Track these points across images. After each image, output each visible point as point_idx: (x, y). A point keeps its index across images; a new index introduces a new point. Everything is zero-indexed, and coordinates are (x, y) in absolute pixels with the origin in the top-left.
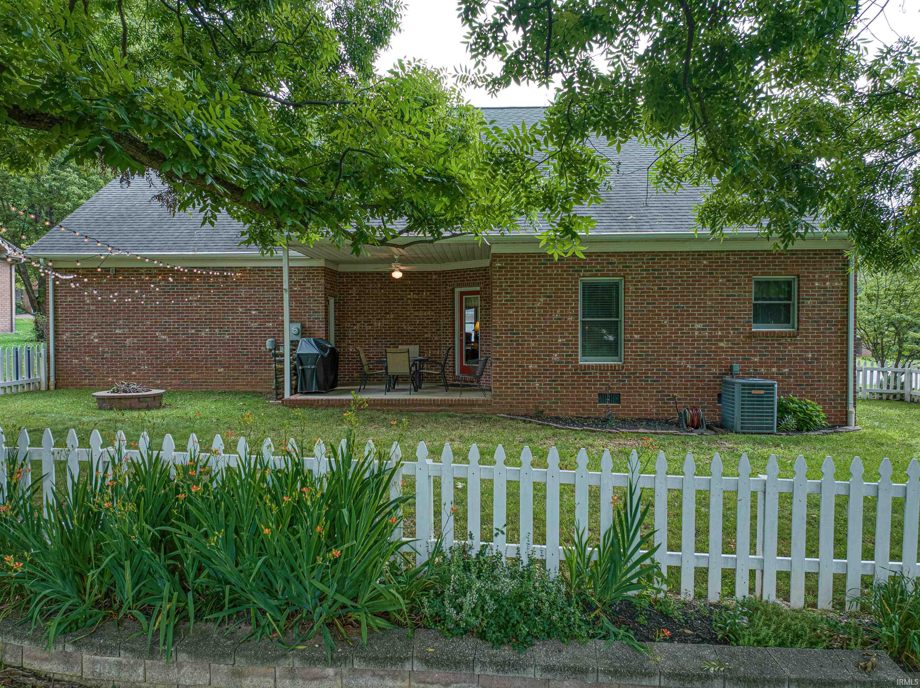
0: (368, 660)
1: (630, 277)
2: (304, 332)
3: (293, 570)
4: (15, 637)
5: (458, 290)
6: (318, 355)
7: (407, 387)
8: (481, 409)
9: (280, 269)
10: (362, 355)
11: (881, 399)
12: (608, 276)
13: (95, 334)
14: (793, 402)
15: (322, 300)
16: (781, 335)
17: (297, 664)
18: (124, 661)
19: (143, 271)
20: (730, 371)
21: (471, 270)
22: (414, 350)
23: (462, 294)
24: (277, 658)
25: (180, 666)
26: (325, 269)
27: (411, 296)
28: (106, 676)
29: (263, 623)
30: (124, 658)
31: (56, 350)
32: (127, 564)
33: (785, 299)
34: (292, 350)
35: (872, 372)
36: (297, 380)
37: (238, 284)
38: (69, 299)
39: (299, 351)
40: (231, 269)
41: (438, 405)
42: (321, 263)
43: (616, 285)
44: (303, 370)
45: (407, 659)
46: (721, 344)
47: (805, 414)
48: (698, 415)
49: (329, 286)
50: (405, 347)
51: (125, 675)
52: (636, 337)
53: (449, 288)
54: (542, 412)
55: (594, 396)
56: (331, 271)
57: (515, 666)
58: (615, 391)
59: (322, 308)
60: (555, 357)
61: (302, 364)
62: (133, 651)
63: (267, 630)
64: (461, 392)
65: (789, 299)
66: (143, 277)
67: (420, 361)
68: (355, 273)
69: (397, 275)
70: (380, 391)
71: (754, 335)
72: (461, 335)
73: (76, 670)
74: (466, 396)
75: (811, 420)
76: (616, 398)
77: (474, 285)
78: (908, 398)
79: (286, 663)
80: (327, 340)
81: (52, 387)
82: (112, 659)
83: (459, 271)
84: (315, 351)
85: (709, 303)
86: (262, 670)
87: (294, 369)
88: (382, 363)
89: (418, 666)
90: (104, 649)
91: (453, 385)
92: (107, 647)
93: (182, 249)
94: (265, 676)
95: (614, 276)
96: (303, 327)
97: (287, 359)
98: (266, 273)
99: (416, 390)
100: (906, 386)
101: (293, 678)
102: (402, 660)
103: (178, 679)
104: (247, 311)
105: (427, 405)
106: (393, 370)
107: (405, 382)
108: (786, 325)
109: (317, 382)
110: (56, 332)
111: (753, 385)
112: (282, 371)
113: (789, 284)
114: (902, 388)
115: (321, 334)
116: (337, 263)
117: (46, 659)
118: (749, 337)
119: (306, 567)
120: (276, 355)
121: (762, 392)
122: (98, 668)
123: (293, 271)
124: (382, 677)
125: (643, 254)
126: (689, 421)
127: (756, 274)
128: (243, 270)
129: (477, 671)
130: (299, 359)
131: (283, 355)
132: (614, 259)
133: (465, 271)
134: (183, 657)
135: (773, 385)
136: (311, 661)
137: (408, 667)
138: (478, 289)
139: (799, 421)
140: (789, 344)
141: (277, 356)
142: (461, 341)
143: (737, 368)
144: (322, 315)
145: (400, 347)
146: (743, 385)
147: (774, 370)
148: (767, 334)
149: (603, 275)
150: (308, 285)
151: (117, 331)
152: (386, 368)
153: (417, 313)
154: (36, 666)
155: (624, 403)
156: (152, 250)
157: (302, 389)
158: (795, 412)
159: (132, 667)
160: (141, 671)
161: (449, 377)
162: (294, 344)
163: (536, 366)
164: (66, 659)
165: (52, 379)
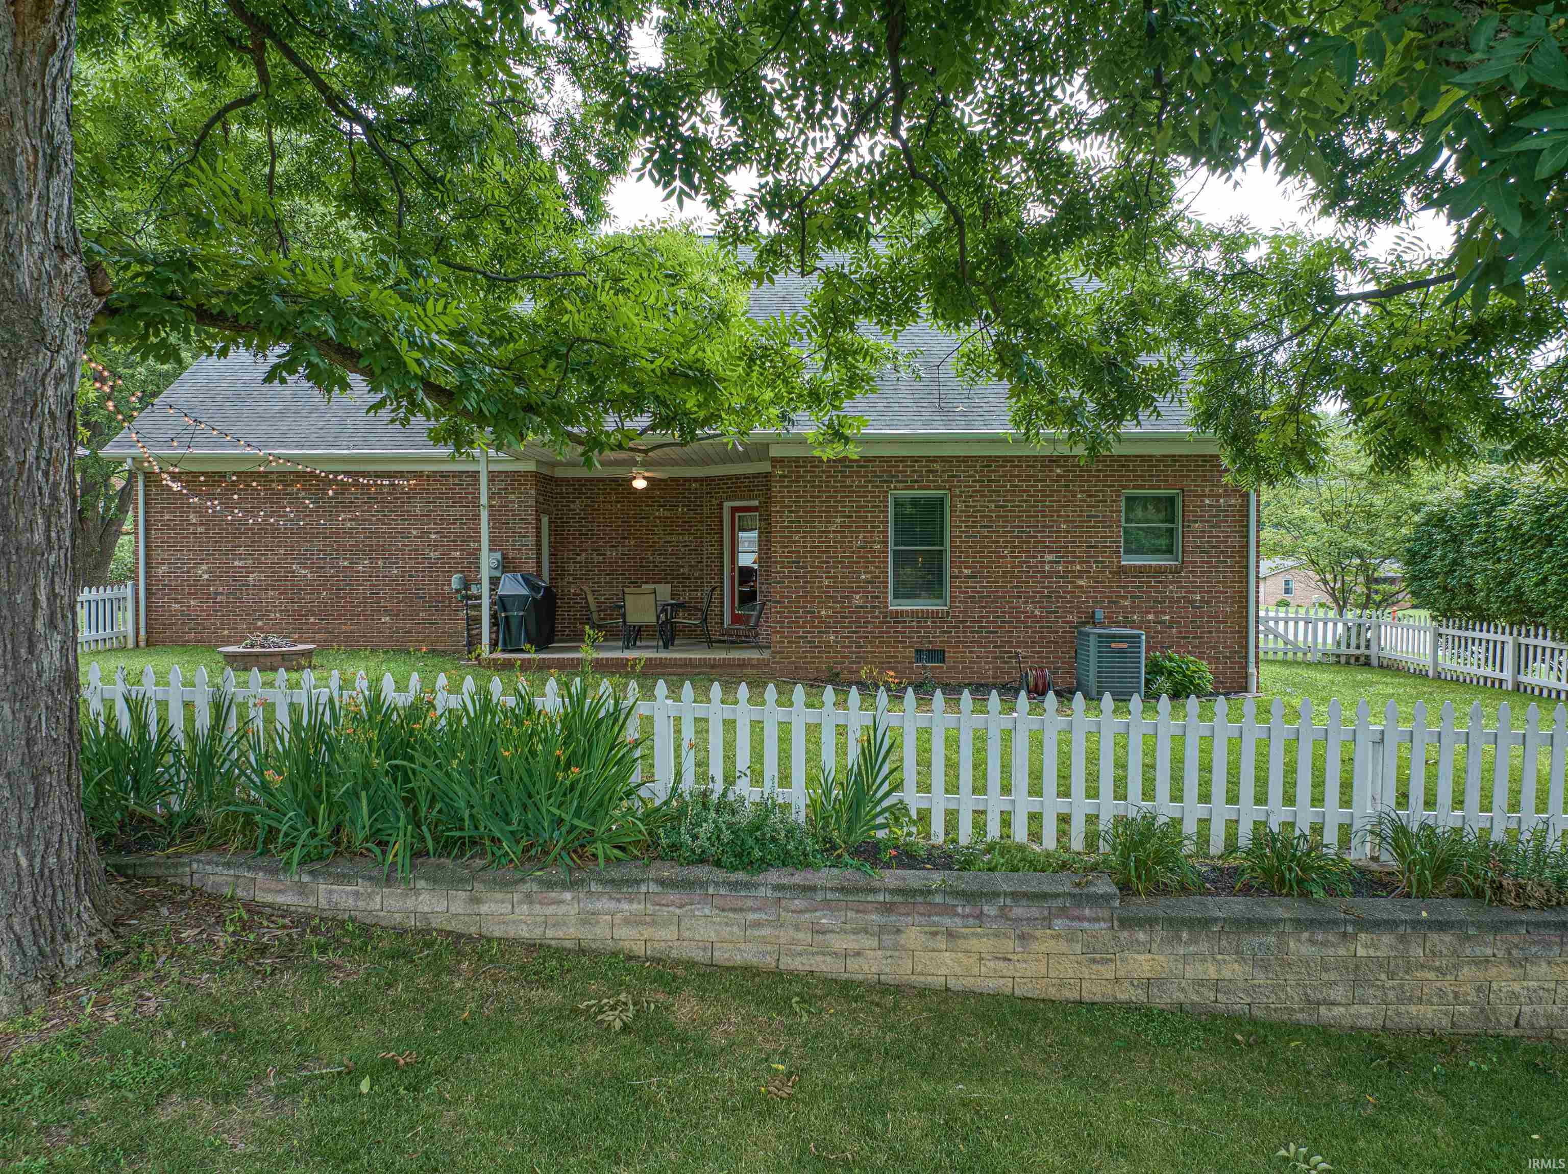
0: (604, 882)
1: (957, 491)
2: (506, 565)
3: (530, 797)
4: (249, 868)
5: (727, 505)
6: (527, 597)
7: (655, 643)
8: (754, 671)
9: (475, 475)
10: (590, 598)
11: (1339, 662)
12: (928, 488)
13: (204, 567)
14: (1171, 660)
15: (531, 519)
16: (1160, 570)
17: (535, 888)
18: (362, 890)
19: (274, 477)
20: (1091, 619)
21: (746, 477)
22: (664, 591)
23: (734, 510)
24: (516, 882)
25: (418, 893)
26: (536, 474)
27: (661, 512)
28: (342, 906)
29: (499, 853)
30: (362, 886)
31: (147, 590)
32: (363, 794)
33: (1166, 521)
34: (491, 590)
35: (1325, 624)
36: (497, 632)
37: (411, 496)
38: (167, 517)
39: (501, 591)
40: (401, 475)
41: (696, 667)
42: (531, 467)
43: (941, 501)
44: (507, 617)
45: (643, 880)
46: (1081, 582)
47: (1185, 675)
48: (1044, 677)
49: (541, 499)
50: (651, 587)
51: (361, 904)
52: (967, 572)
53: (714, 502)
54: (837, 674)
55: (910, 653)
56: (545, 477)
57: (747, 886)
58: (938, 646)
59: (532, 531)
60: (857, 599)
61: (505, 610)
62: (371, 878)
63: (503, 861)
64: (728, 649)
65: (1172, 521)
66: (274, 485)
67: (672, 605)
68: (579, 480)
69: (640, 484)
70: (617, 648)
71: (1123, 570)
72: (733, 570)
73: (312, 901)
74: (736, 655)
75: (1191, 683)
76: (938, 655)
77: (750, 498)
78: (1375, 662)
79: (525, 887)
80: (539, 575)
81: (142, 644)
82: (349, 888)
83: (730, 477)
84: (524, 591)
85: (1064, 526)
86: (499, 896)
87: (494, 616)
88: (620, 609)
89: (653, 888)
90: (342, 879)
91: (720, 641)
92: (344, 876)
93: (333, 446)
94: (503, 902)
95: (936, 488)
96: (504, 557)
97: (485, 602)
98: (451, 481)
99: (666, 647)
100: (1373, 644)
101: (531, 903)
102: (638, 882)
103: (416, 906)
104: (425, 534)
105: (681, 666)
106: (632, 619)
107: (652, 637)
108: (1168, 556)
109: (526, 631)
110: (148, 565)
111: (1114, 636)
112: (478, 620)
113: (1171, 500)
114: (1368, 647)
115: (531, 568)
116: (554, 465)
117: (280, 891)
118: (1118, 573)
119: (544, 794)
120: (468, 598)
121: (1125, 645)
122: (335, 898)
123: (493, 476)
124: (619, 900)
125: (975, 459)
126: (1032, 684)
127: (1125, 487)
128: (417, 475)
129: (711, 891)
130: (502, 603)
131: (479, 597)
132: (936, 466)
133: (738, 477)
134: (421, 884)
135: (1139, 636)
136: (549, 885)
137: (643, 889)
138: (756, 503)
139: (1175, 684)
140: (1171, 583)
141: (470, 600)
142: (733, 578)
143: (1100, 614)
144: (531, 541)
145: (644, 586)
146: (1100, 635)
147: (1151, 617)
148: (1142, 570)
149: (920, 488)
150: (512, 497)
151: (236, 563)
152: (624, 615)
153: (668, 538)
154: (269, 898)
155: (949, 662)
156: (286, 447)
157: (505, 644)
158: (1170, 673)
159: (369, 896)
160: (378, 899)
161: (714, 627)
162: (494, 582)
163: (830, 612)
164: (302, 888)
165: (142, 632)
